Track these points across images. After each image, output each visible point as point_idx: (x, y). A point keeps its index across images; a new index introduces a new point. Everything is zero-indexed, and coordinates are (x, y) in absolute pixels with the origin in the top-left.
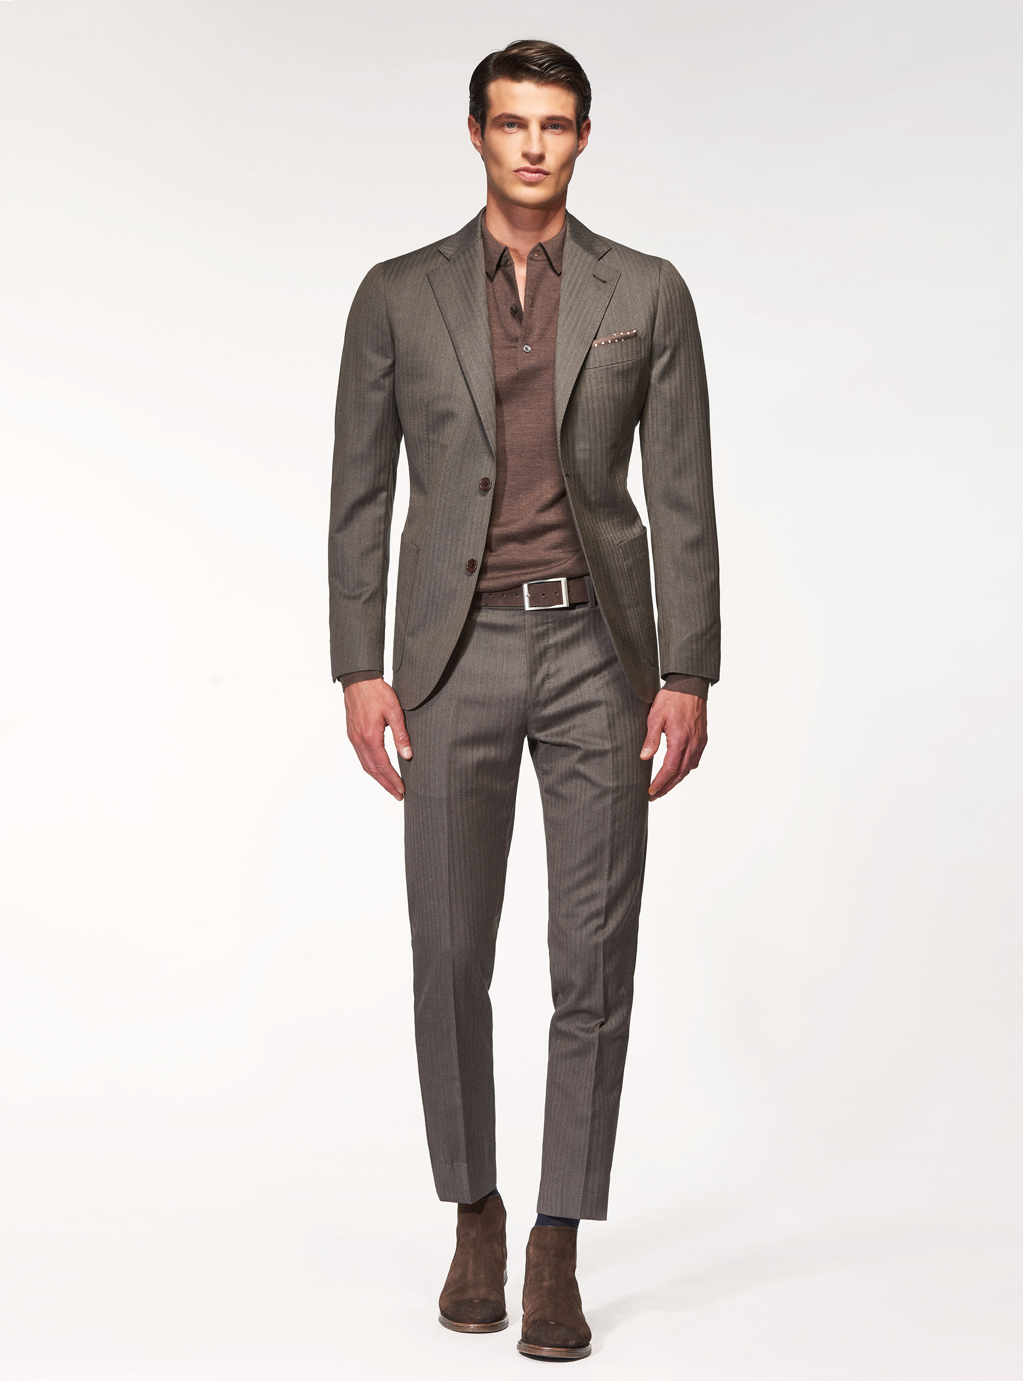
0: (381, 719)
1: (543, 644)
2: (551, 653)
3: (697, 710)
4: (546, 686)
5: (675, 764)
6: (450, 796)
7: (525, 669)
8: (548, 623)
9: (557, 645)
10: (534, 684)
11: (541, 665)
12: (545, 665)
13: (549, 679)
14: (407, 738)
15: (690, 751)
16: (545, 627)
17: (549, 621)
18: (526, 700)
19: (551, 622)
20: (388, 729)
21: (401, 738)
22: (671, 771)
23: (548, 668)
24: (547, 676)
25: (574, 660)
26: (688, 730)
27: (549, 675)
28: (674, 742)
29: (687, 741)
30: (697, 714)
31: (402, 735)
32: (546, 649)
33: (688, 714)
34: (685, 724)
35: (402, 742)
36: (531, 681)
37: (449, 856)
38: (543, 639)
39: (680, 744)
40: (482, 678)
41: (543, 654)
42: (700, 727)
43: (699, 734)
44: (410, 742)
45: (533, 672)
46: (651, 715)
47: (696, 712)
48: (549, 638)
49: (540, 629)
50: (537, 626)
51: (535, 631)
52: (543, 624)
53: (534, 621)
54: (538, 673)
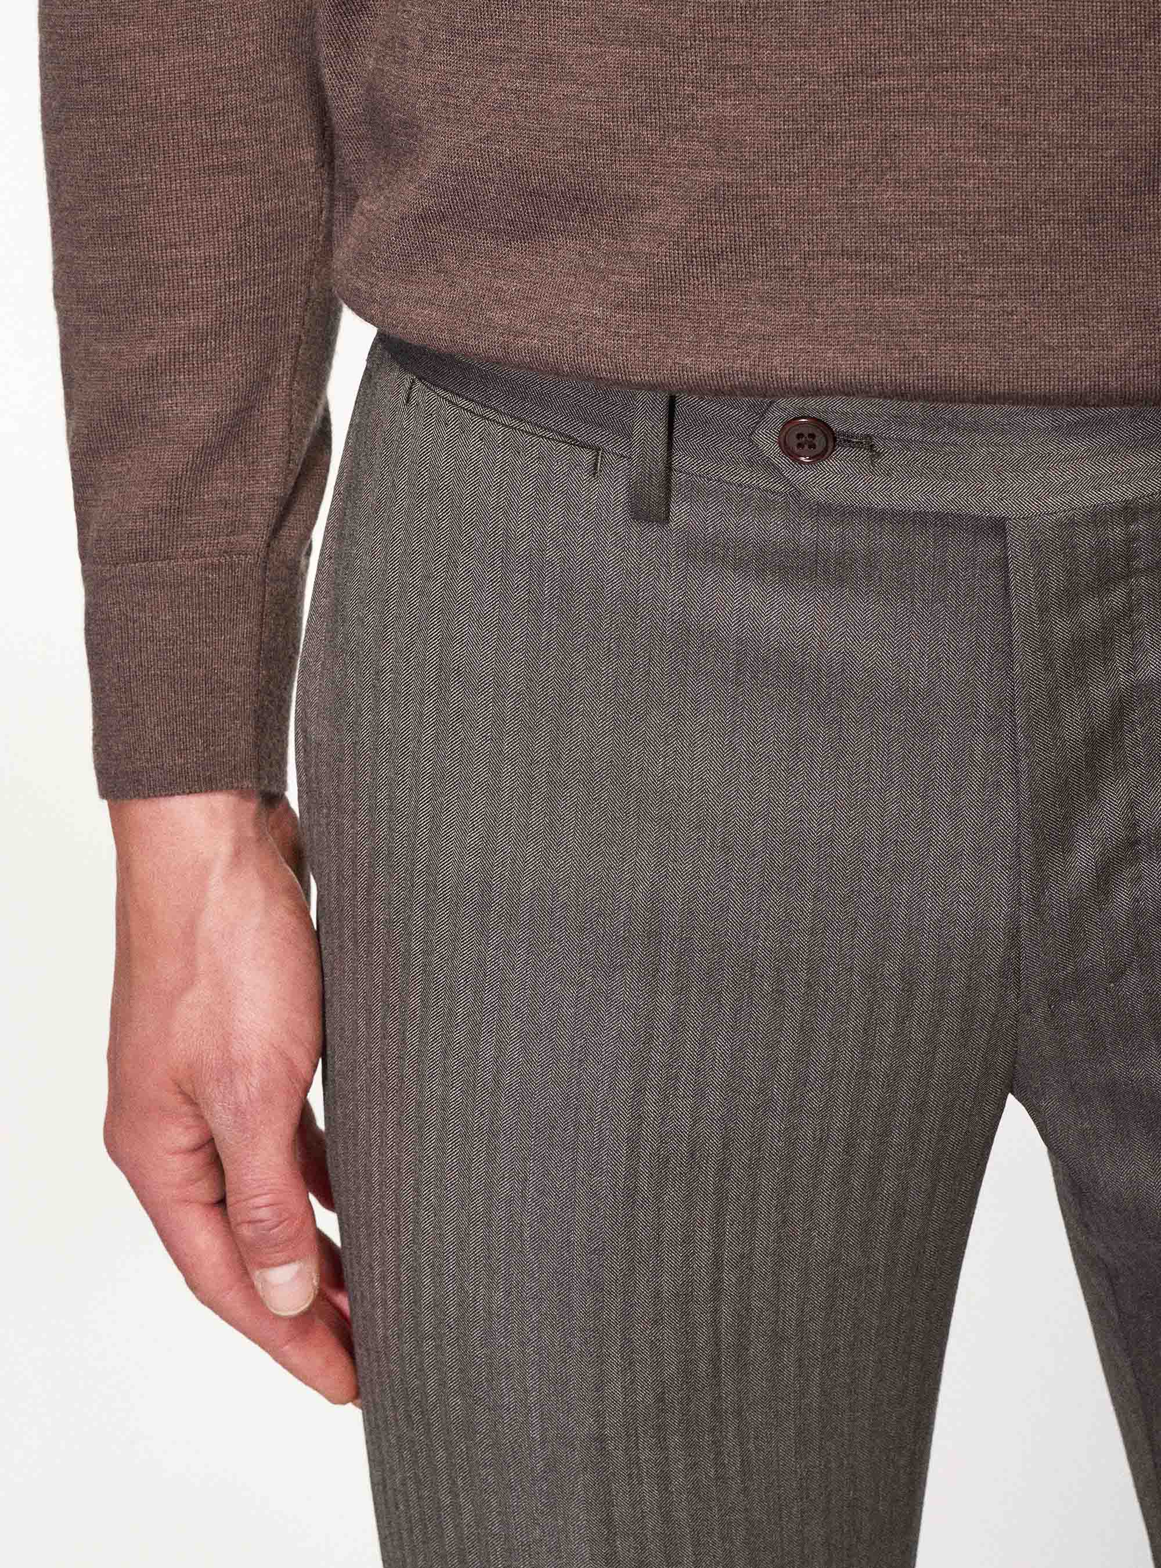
1: (1104, 689)
4: (1122, 897)
10: (1053, 894)
11: (1094, 794)
12: (1116, 794)
13: (1137, 861)
16: (1117, 598)
23: (1132, 805)
24: (1128, 846)
32: (1120, 711)
38: (1107, 661)
41: (1106, 736)
48: (1134, 647)
49: (1090, 611)
50: (1071, 598)
51: (1061, 628)
52: (1104, 582)
53: (1056, 581)
54: (1080, 830)
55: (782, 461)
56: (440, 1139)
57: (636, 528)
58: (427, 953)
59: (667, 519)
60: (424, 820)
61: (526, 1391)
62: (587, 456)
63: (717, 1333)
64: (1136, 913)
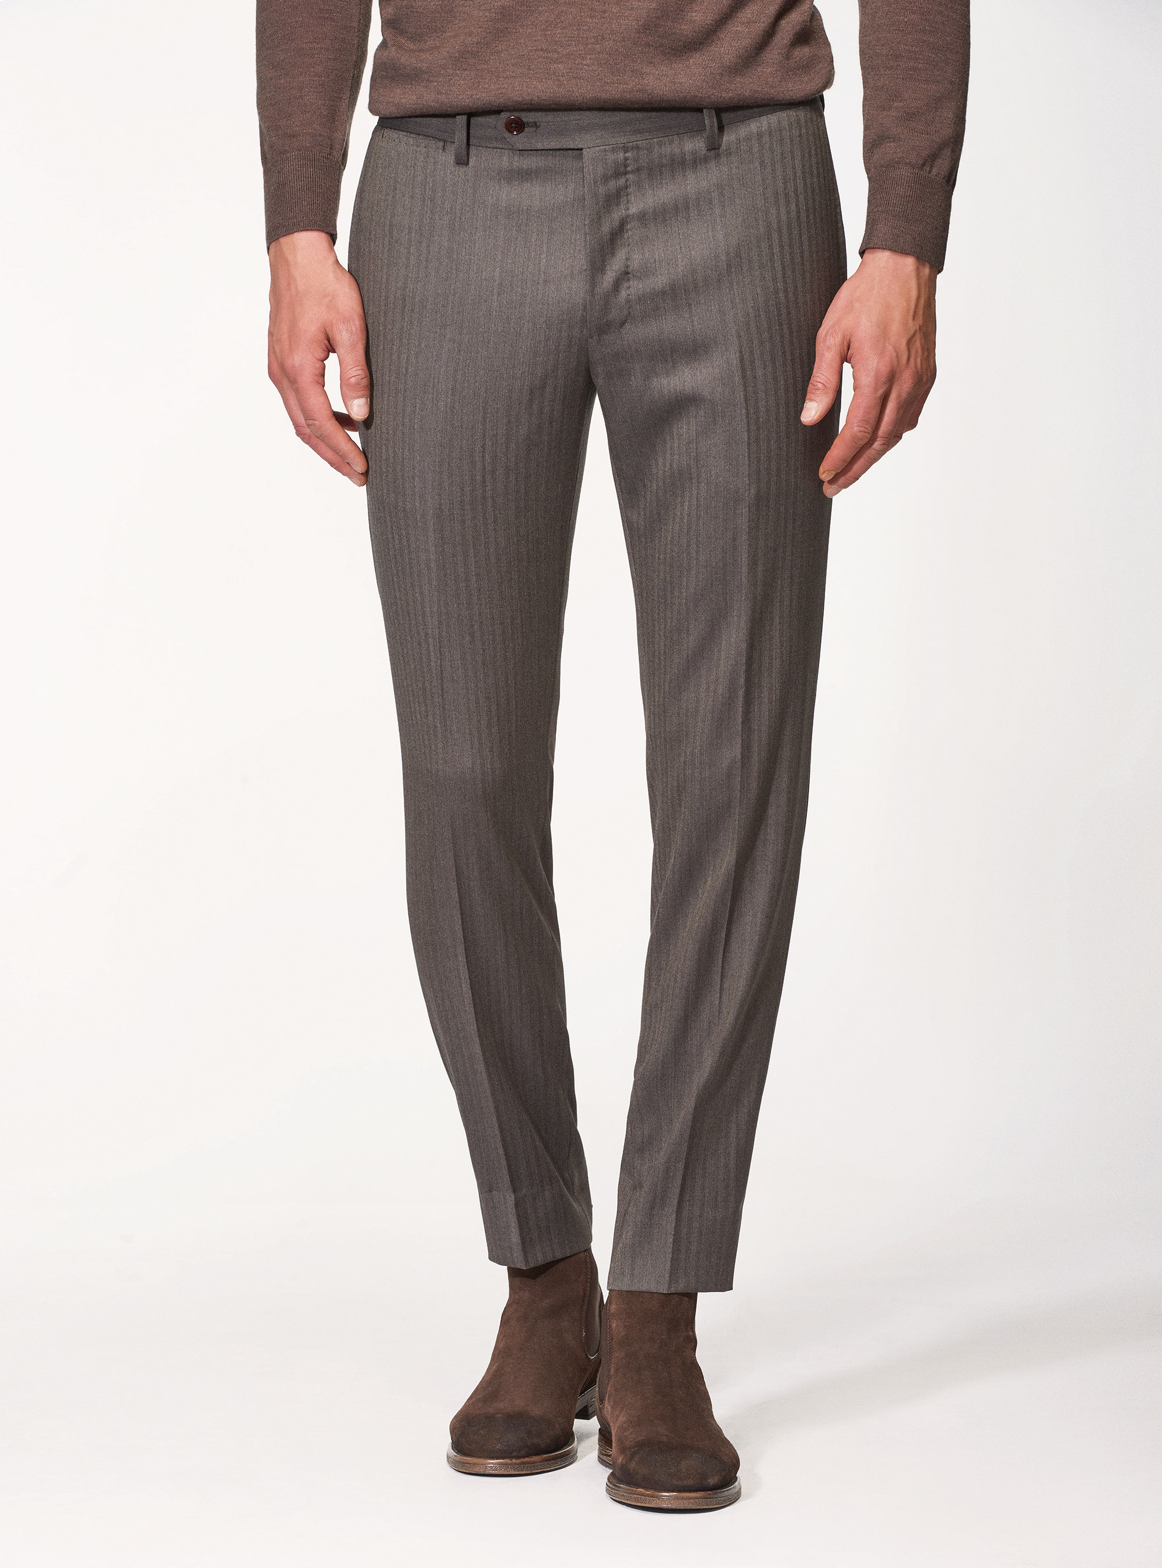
0: (322, 337)
1: (617, 215)
2: (633, 232)
3: (914, 319)
4: (623, 294)
5: (868, 422)
6: (442, 511)
7: (581, 262)
8: (626, 173)
9: (644, 216)
10: (598, 290)
11: (613, 254)
12: (621, 255)
13: (629, 280)
14: (365, 382)
15: (899, 396)
16: (622, 181)
17: (629, 169)
18: (584, 321)
19: (632, 172)
20: (333, 356)
21: (353, 380)
22: (859, 434)
23: (627, 259)
24: (625, 274)
25: (678, 247)
26: (894, 355)
27: (628, 273)
28: (867, 380)
29: (892, 378)
30: (914, 326)
31: (357, 373)
32: (623, 224)
33: (895, 327)
34: (890, 348)
35: (354, 387)
36: (593, 284)
37: (440, 622)
38: (618, 205)
39: (876, 384)
40: (500, 284)
41: (618, 232)
42: (920, 351)
43: (916, 362)
44: (371, 389)
45: (597, 265)
46: (822, 332)
47: (910, 321)
48: (628, 201)
49: (613, 184)
50: (606, 179)
51: (602, 190)
52: (617, 175)
53: (600, 171)
54: (608, 268)
55: (507, 135)
56: (388, 397)
57: (457, 168)
58: (385, 329)
59: (467, 164)
60: (384, 280)
61: (415, 487)
62: (441, 144)
63: (484, 465)
64: (628, 301)
